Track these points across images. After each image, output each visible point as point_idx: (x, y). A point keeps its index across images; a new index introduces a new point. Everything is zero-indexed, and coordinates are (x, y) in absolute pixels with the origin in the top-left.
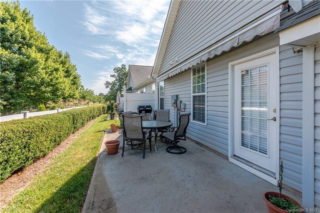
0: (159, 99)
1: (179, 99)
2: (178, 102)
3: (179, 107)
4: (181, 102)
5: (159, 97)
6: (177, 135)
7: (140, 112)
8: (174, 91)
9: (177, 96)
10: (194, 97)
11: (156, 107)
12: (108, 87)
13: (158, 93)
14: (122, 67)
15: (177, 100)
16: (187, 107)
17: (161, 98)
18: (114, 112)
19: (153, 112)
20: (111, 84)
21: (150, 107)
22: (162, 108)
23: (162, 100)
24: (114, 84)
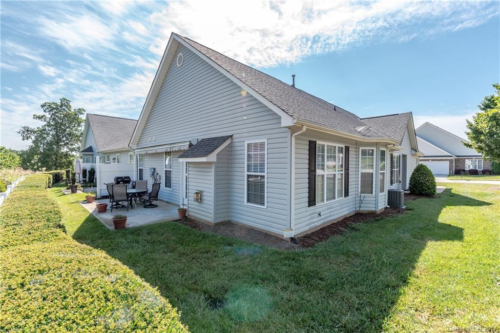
0: (137, 170)
1: (156, 172)
2: (155, 174)
3: (155, 178)
4: (157, 174)
5: (137, 167)
6: (151, 196)
7: (118, 183)
8: (152, 164)
9: (154, 169)
10: (166, 171)
11: (134, 178)
12: (27, 138)
13: (137, 163)
14: (61, 103)
15: (154, 172)
16: (162, 178)
17: (140, 169)
18: (76, 184)
19: (131, 183)
20: (34, 132)
21: (128, 177)
22: (141, 178)
23: (141, 171)
24: (42, 133)
